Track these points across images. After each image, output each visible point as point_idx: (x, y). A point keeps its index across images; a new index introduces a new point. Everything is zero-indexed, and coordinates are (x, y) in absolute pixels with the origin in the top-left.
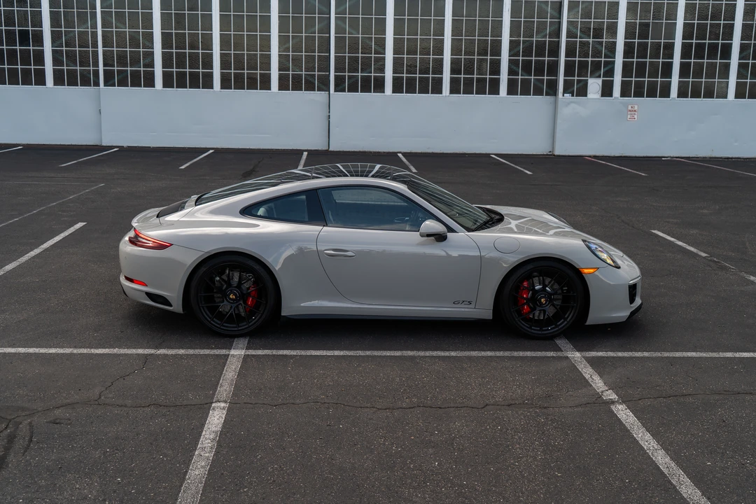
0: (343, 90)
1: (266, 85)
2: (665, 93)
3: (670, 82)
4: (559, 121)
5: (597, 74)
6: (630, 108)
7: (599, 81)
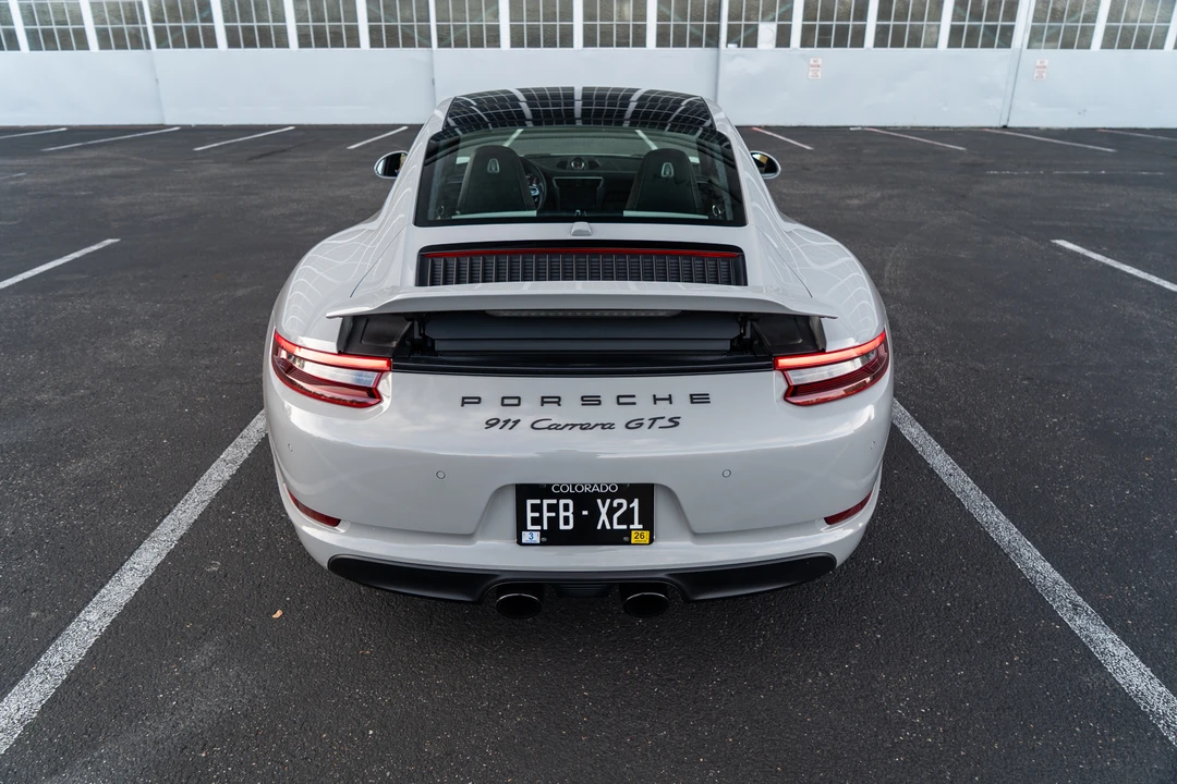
0: (449, 46)
1: (354, 41)
2: (858, 41)
3: (865, 26)
4: (721, 82)
5: (771, 17)
6: (812, 62)
7: (773, 27)
